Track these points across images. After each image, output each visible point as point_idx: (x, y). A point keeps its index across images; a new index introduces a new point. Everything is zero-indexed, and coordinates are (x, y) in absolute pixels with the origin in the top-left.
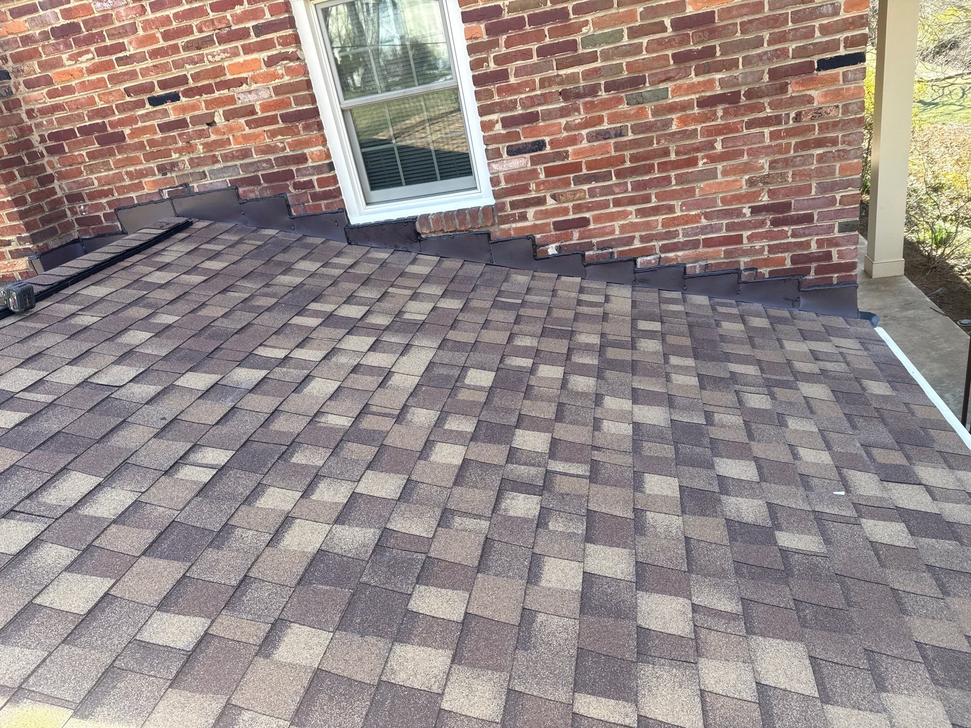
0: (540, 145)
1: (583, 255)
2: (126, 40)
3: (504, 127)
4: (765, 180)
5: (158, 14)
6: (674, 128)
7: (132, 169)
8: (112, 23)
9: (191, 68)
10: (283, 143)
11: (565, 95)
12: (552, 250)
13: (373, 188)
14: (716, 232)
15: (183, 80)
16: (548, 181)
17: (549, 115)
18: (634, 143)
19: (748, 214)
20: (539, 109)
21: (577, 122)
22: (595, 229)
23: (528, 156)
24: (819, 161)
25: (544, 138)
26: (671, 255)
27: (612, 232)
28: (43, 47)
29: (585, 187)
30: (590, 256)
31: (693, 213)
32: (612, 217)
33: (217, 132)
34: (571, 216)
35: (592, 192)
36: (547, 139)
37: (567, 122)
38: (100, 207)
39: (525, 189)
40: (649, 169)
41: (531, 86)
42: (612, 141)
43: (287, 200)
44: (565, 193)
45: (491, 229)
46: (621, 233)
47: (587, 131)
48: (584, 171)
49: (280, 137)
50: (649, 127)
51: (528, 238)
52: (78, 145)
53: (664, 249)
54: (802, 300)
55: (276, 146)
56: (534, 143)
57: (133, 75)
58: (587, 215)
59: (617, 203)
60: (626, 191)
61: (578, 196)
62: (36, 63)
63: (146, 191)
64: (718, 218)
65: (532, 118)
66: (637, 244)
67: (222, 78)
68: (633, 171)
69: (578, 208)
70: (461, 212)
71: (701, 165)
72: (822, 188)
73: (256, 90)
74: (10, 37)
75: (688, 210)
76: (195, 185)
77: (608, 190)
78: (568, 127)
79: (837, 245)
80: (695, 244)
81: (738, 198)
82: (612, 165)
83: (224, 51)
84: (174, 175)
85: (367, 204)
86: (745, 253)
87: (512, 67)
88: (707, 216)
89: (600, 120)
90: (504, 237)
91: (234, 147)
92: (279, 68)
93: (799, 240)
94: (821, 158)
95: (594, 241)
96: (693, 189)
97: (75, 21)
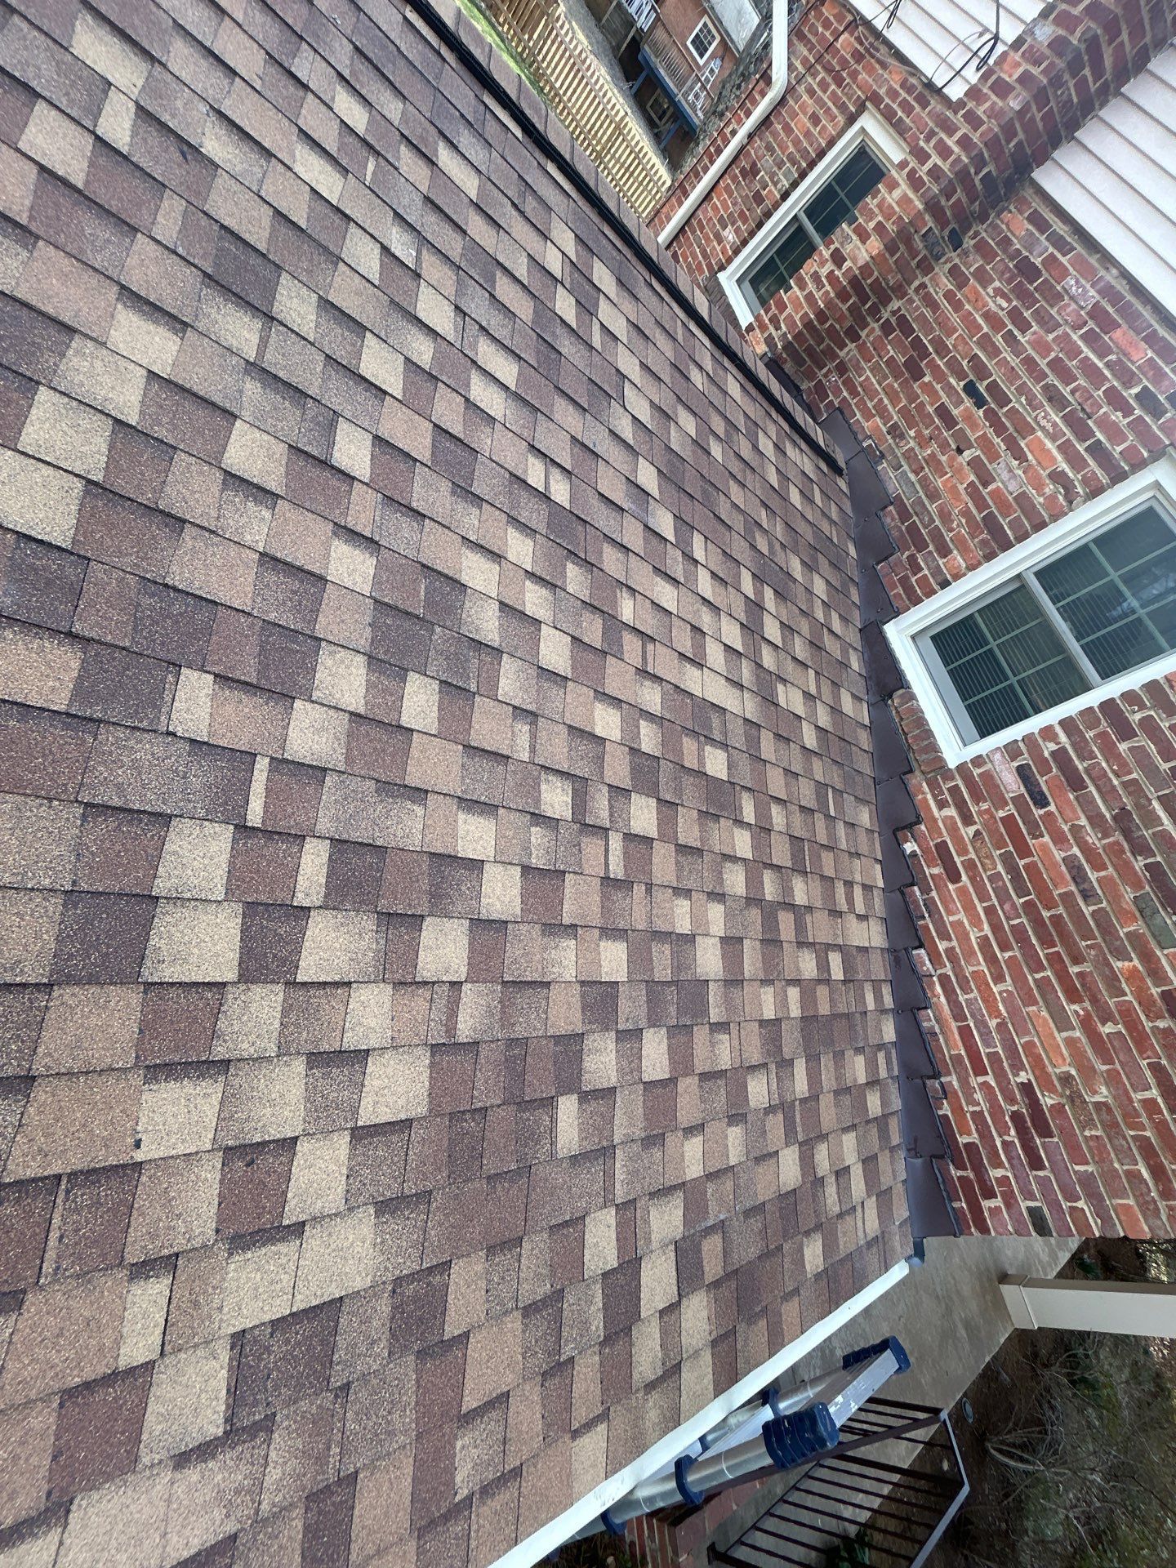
0: (1042, 802)
1: (913, 885)
2: (1035, 328)
3: (1053, 753)
4: (1075, 1098)
5: (1080, 343)
6: (1118, 965)
7: (886, 401)
8: (1052, 306)
9: (1021, 404)
10: (958, 526)
11: (1122, 817)
12: (910, 847)
13: (933, 638)
14: (982, 1040)
15: (1003, 400)
16: (996, 821)
17: (1087, 803)
18: (1078, 917)
19: (1019, 1080)
20: (1092, 788)
21: (1088, 838)
22: (949, 891)
23: (1023, 789)
24: (1128, 1173)
25: (1053, 804)
26: (938, 989)
27: (950, 913)
28: (1002, 260)
29: (1000, 868)
30: (914, 893)
31: (1001, 1007)
32: (969, 908)
33: (952, 459)
34: (958, 860)
35: (995, 878)
36: (1052, 808)
37: (1084, 827)
38: (837, 392)
39: (978, 798)
40: (1047, 942)
41: (1123, 769)
42: (1073, 888)
43: (892, 554)
44: (986, 846)
45: (917, 773)
46: (951, 923)
47: (1079, 854)
48: (1021, 863)
49: (964, 521)
50: (1107, 930)
51: (918, 816)
52: (897, 344)
53: (944, 980)
54: (919, 1161)
55: (953, 521)
56: (1042, 793)
57: (995, 353)
58: (964, 878)
59: (990, 911)
60: (1008, 919)
61: (987, 861)
62: (981, 262)
63: (866, 425)
64: (1002, 1040)
65: (1076, 783)
66: (942, 946)
67: (1019, 438)
68: (1038, 922)
69: (970, 866)
70: (929, 734)
71: (1072, 1008)
72: (1087, 1181)
73: (1015, 476)
74: (1004, 227)
75: (1004, 1001)
76: (885, 465)
77: (1003, 896)
78: (1076, 830)
79: (1008, 1205)
80: (959, 1016)
81: (1038, 1065)
82: (1038, 896)
83: (1055, 425)
84: (891, 441)
85: (913, 637)
86: (964, 1082)
87: (1142, 740)
88: (1001, 1027)
89: (1098, 866)
90: (911, 789)
91: (940, 483)
92: (1052, 487)
93: (1001, 1152)
94: (1134, 1176)
95: (934, 894)
96: (1035, 1003)
97: (1044, 272)
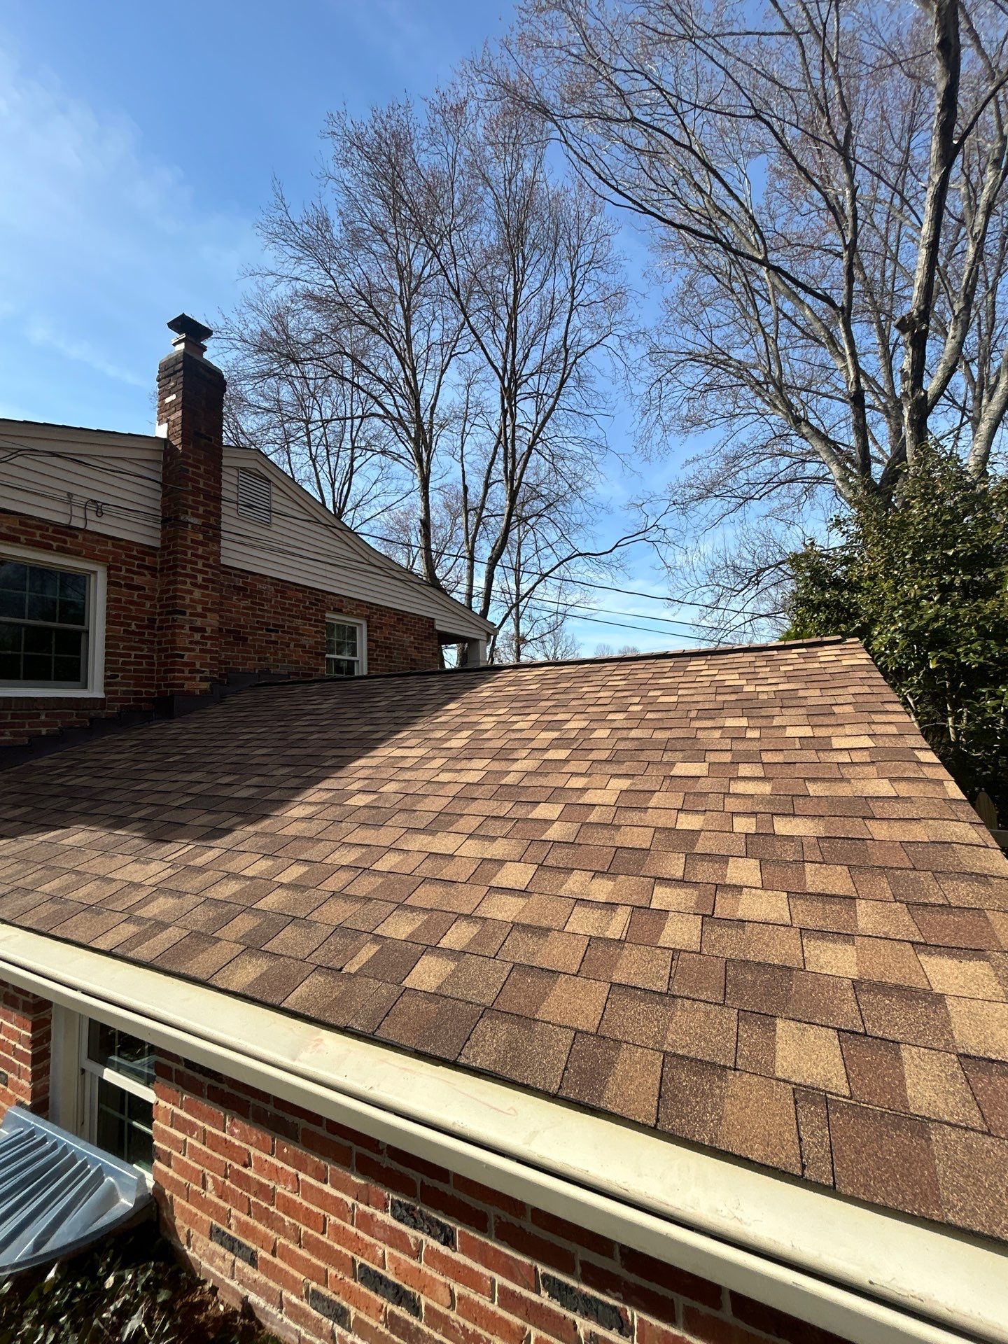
2: (265, 603)
5: (282, 600)
9: (287, 624)
15: (282, 626)
57: (263, 617)
63: (248, 667)
67: (298, 632)
76: (271, 670)
83: (301, 622)
84: (264, 663)
